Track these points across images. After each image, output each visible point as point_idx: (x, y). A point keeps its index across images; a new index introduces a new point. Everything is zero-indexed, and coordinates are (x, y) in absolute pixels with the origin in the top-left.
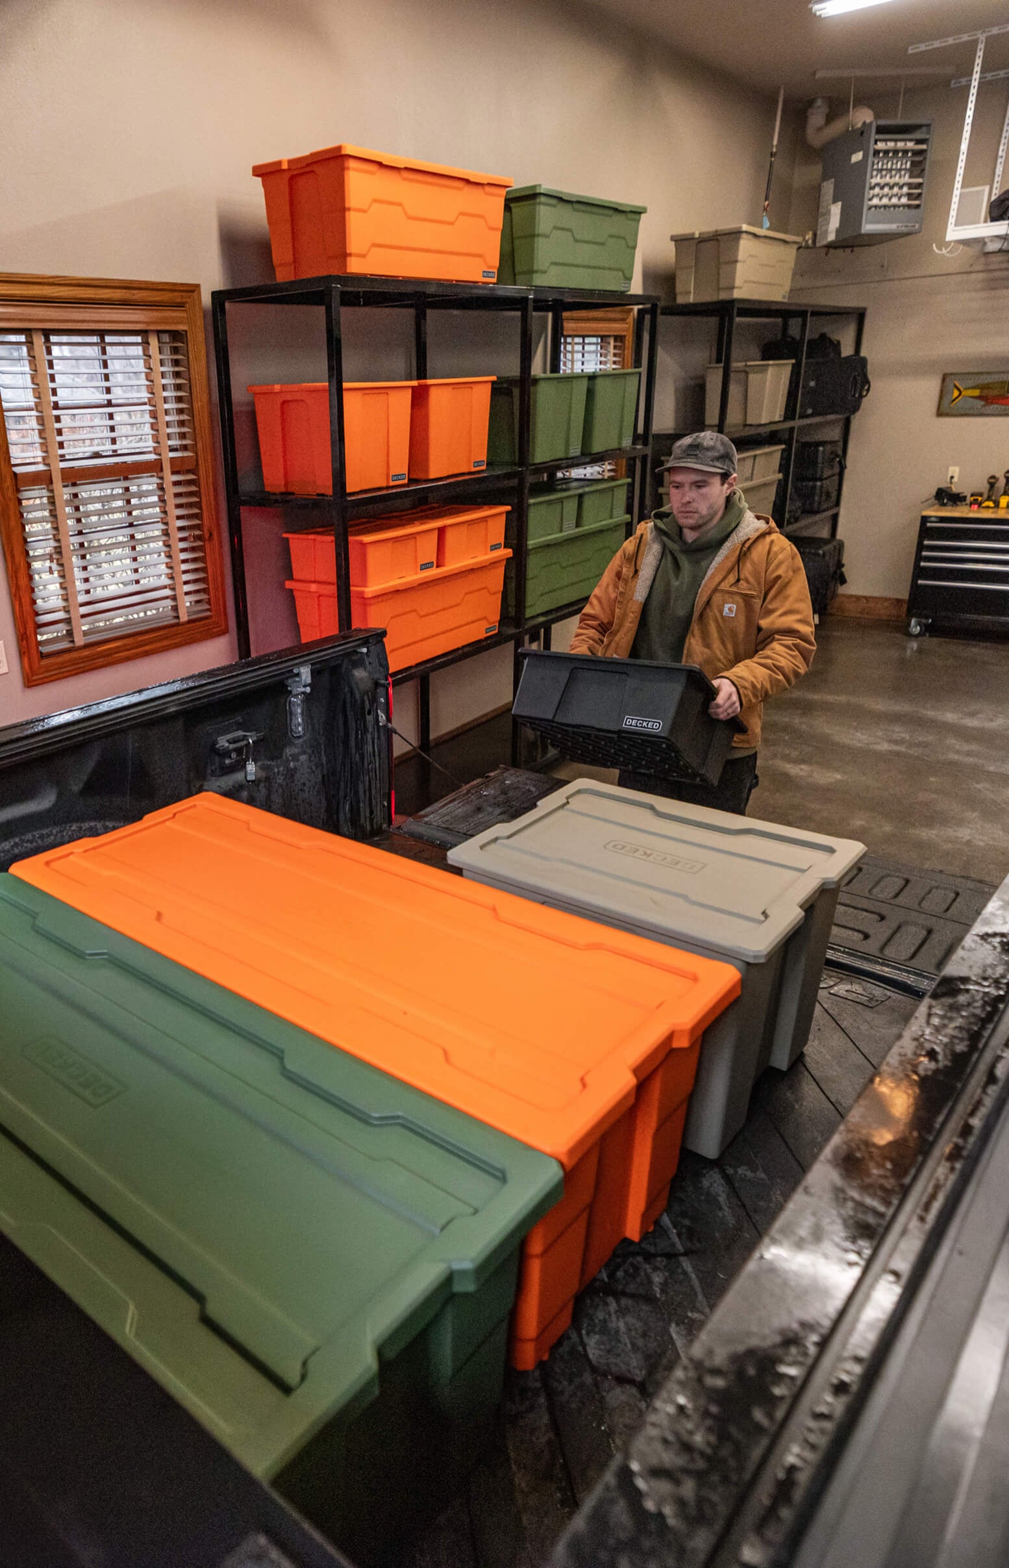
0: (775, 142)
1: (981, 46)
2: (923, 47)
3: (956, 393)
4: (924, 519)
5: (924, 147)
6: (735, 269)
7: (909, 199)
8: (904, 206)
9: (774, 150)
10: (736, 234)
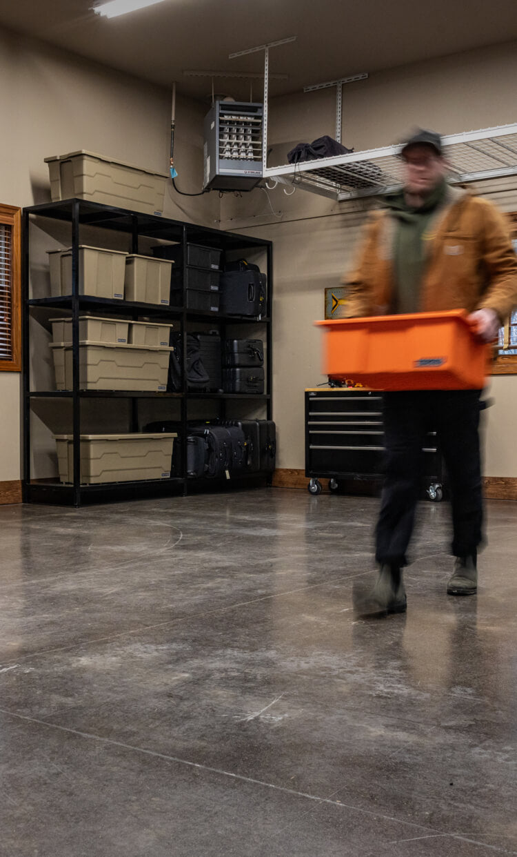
0: (173, 119)
1: (267, 54)
2: (236, 55)
3: (334, 303)
4: (307, 394)
5: (260, 121)
6: (82, 179)
7: (254, 155)
8: (251, 159)
9: (173, 124)
10: (79, 156)
